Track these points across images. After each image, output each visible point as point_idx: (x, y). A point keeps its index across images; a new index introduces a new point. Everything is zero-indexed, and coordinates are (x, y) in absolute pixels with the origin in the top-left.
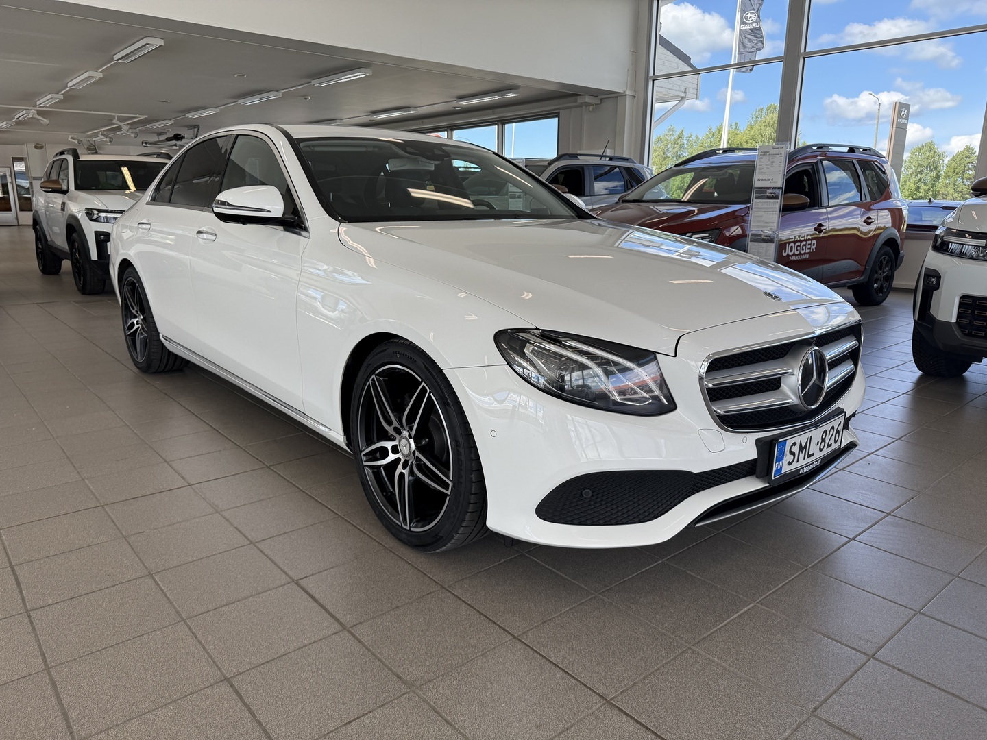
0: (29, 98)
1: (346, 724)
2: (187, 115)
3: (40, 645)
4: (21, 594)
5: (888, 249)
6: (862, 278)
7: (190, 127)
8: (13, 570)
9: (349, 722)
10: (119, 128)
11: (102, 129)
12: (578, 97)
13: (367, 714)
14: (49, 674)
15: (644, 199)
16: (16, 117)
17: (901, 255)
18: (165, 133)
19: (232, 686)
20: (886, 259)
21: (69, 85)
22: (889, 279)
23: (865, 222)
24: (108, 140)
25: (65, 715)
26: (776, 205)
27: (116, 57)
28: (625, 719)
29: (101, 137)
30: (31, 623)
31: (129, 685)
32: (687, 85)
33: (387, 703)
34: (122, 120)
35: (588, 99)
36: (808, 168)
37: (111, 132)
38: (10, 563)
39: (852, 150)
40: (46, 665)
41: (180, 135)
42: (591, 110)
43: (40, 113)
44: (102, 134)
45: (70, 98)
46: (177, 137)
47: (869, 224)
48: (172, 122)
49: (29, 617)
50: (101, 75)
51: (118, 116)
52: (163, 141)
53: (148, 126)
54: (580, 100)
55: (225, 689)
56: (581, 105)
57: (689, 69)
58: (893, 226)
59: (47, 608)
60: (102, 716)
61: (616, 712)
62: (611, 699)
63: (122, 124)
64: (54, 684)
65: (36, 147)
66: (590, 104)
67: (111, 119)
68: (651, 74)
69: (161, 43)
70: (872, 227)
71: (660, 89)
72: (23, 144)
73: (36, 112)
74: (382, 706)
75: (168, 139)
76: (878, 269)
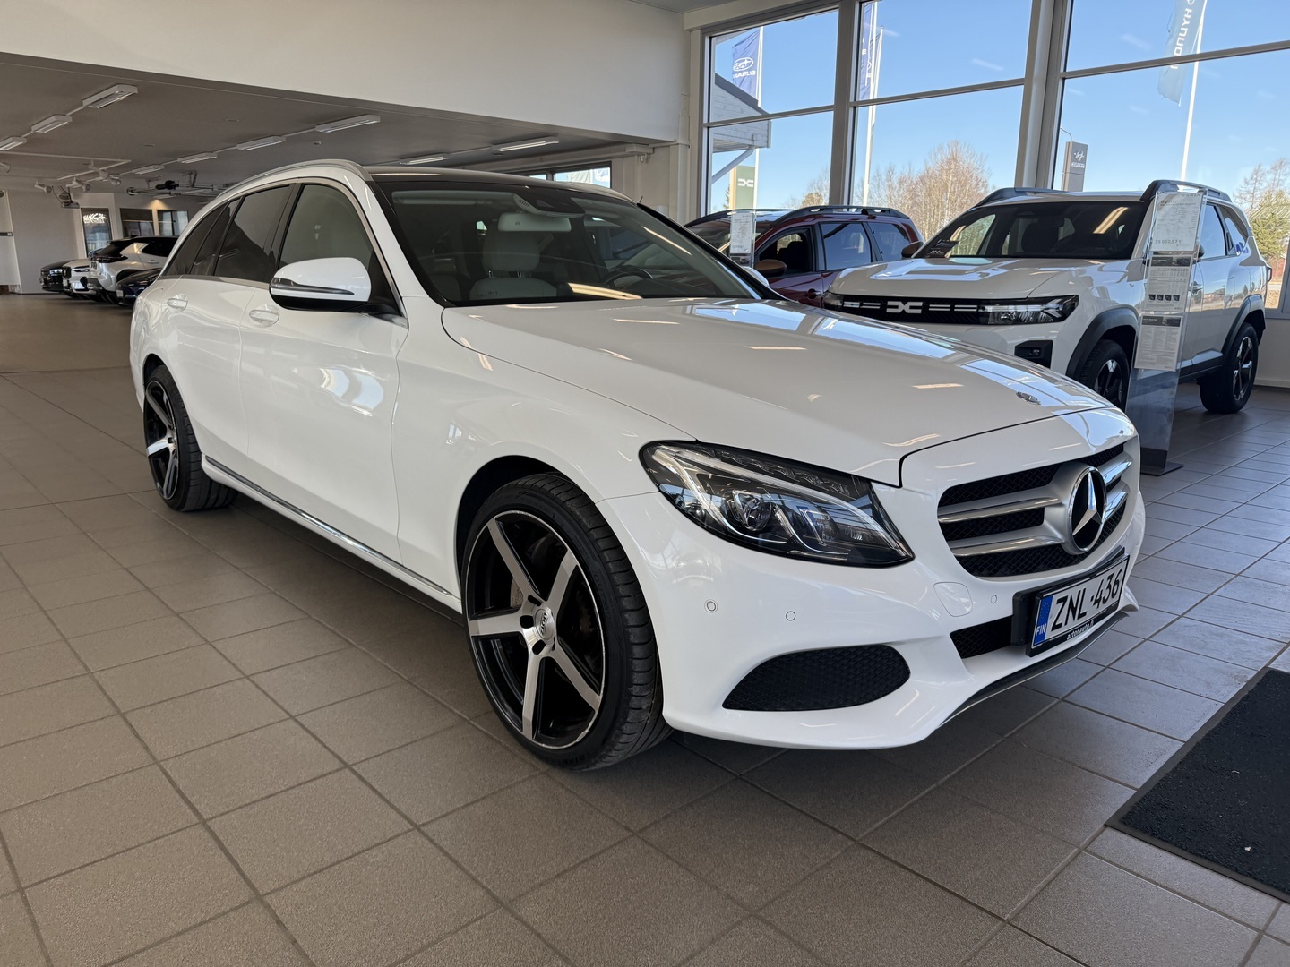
2: (179, 160)
7: (184, 174)
10: (96, 174)
11: (77, 175)
12: (627, 146)
18: (155, 179)
21: (34, 128)
24: (84, 188)
27: (85, 103)
29: (74, 183)
32: (755, 131)
35: (635, 149)
41: (173, 182)
42: (642, 160)
44: (77, 181)
45: (35, 141)
46: (169, 185)
48: (162, 167)
50: (70, 119)
51: (94, 161)
53: (133, 171)
56: (632, 154)
57: (759, 114)
63: (97, 170)
66: (641, 154)
67: (87, 164)
68: (705, 120)
69: (135, 90)
71: (717, 137)
75: (158, 187)
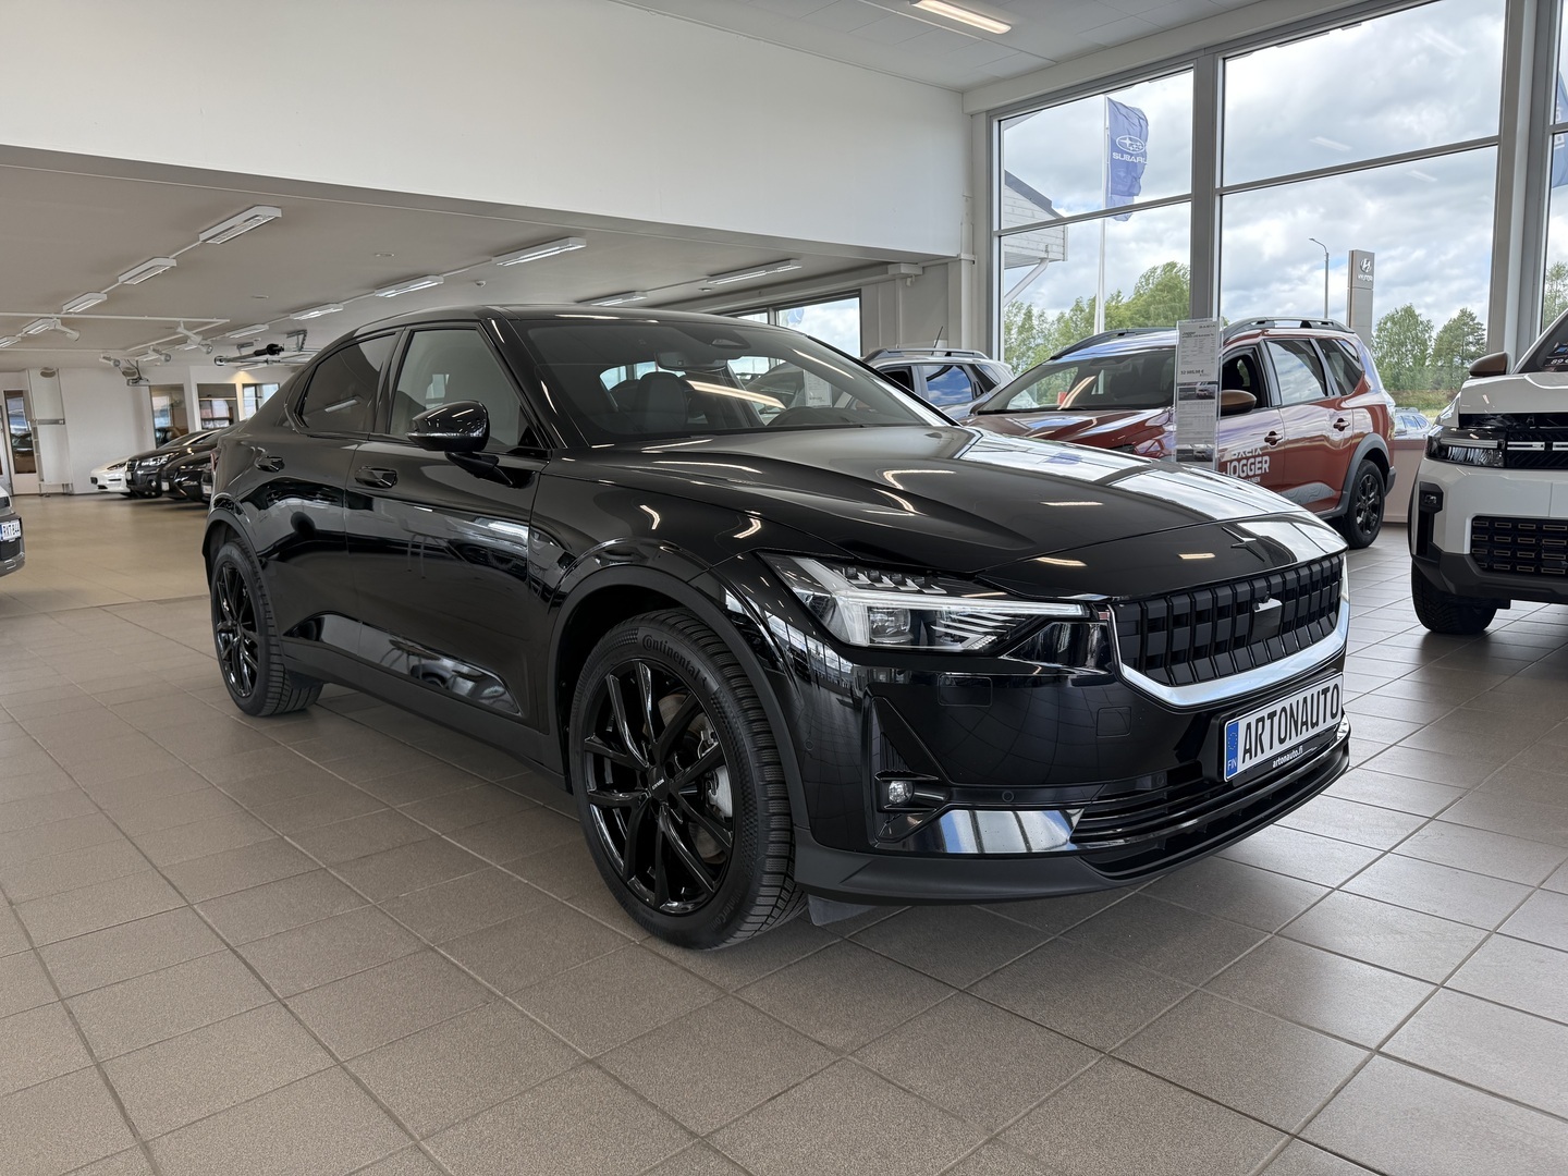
0: (54, 300)
1: (769, 1100)
2: (292, 316)
3: (316, 1038)
4: (262, 981)
5: (1372, 464)
6: (1339, 509)
7: (291, 334)
8: (235, 952)
9: (773, 1098)
10: (184, 340)
11: (155, 343)
12: (889, 266)
13: (793, 1087)
14: (345, 1069)
15: (1009, 408)
16: (25, 330)
17: (1391, 473)
18: (251, 344)
19: (599, 1067)
20: (1371, 480)
21: (121, 279)
22: (1377, 508)
23: (1335, 426)
24: (163, 358)
25: (388, 1112)
26: (1213, 406)
27: (203, 237)
28: (1135, 1072)
29: (152, 353)
30: (292, 1013)
31: (460, 1075)
32: (1049, 240)
33: (815, 1074)
34: (189, 326)
35: (903, 269)
36: (1248, 353)
37: (167, 347)
38: (228, 945)
39: (1306, 324)
40: (337, 1060)
41: (276, 346)
42: (908, 283)
43: (65, 322)
44: (154, 350)
45: (117, 298)
46: (273, 350)
47: (1342, 429)
48: (266, 327)
49: (285, 1006)
50: (174, 263)
51: (184, 322)
52: (249, 356)
53: (227, 334)
54: (892, 270)
55: (592, 1072)
57: (1050, 218)
58: (1376, 430)
59: (307, 995)
60: (441, 1110)
61: (1120, 1065)
62: (1111, 1052)
63: (189, 334)
64: (357, 1081)
65: (43, 374)
66: (907, 276)
67: (172, 328)
68: (996, 228)
69: (278, 213)
70: (1347, 433)
71: (1009, 249)
72: (24, 370)
73: (59, 321)
74: (811, 1076)
75: (258, 353)
76: (1359, 493)
